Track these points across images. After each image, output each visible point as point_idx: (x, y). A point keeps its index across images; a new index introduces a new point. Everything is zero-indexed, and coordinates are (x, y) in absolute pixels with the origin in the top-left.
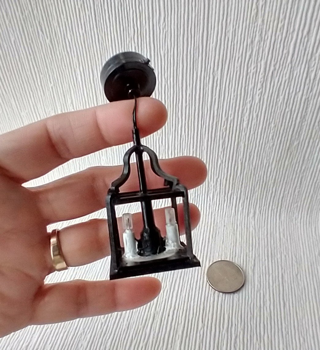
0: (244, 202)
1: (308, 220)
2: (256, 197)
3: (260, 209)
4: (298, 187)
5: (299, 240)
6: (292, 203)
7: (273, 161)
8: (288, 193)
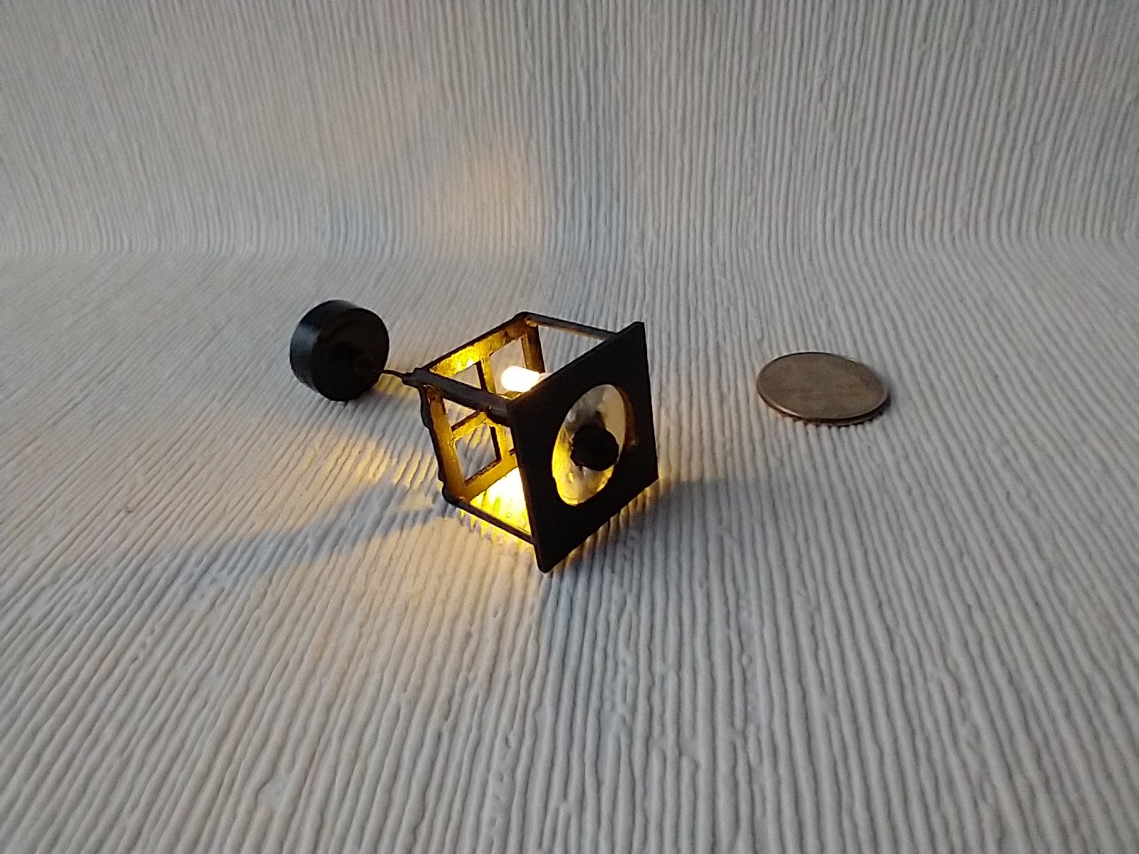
0: (611, 210)
1: (788, 238)
2: (642, 188)
3: (656, 224)
4: (749, 137)
5: (766, 279)
6: (740, 194)
7: (669, 55)
8: (726, 161)
